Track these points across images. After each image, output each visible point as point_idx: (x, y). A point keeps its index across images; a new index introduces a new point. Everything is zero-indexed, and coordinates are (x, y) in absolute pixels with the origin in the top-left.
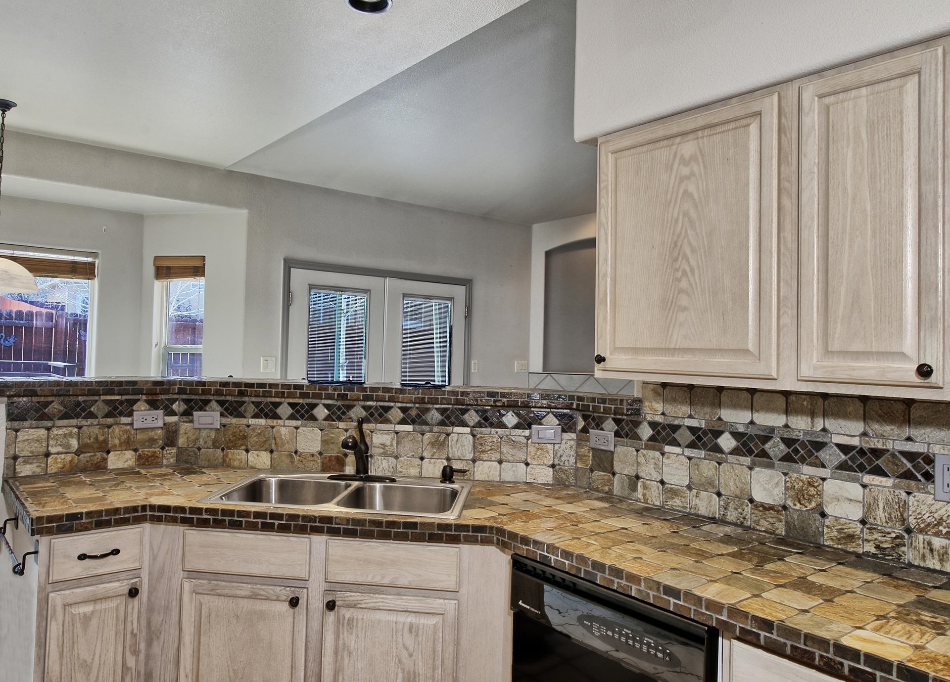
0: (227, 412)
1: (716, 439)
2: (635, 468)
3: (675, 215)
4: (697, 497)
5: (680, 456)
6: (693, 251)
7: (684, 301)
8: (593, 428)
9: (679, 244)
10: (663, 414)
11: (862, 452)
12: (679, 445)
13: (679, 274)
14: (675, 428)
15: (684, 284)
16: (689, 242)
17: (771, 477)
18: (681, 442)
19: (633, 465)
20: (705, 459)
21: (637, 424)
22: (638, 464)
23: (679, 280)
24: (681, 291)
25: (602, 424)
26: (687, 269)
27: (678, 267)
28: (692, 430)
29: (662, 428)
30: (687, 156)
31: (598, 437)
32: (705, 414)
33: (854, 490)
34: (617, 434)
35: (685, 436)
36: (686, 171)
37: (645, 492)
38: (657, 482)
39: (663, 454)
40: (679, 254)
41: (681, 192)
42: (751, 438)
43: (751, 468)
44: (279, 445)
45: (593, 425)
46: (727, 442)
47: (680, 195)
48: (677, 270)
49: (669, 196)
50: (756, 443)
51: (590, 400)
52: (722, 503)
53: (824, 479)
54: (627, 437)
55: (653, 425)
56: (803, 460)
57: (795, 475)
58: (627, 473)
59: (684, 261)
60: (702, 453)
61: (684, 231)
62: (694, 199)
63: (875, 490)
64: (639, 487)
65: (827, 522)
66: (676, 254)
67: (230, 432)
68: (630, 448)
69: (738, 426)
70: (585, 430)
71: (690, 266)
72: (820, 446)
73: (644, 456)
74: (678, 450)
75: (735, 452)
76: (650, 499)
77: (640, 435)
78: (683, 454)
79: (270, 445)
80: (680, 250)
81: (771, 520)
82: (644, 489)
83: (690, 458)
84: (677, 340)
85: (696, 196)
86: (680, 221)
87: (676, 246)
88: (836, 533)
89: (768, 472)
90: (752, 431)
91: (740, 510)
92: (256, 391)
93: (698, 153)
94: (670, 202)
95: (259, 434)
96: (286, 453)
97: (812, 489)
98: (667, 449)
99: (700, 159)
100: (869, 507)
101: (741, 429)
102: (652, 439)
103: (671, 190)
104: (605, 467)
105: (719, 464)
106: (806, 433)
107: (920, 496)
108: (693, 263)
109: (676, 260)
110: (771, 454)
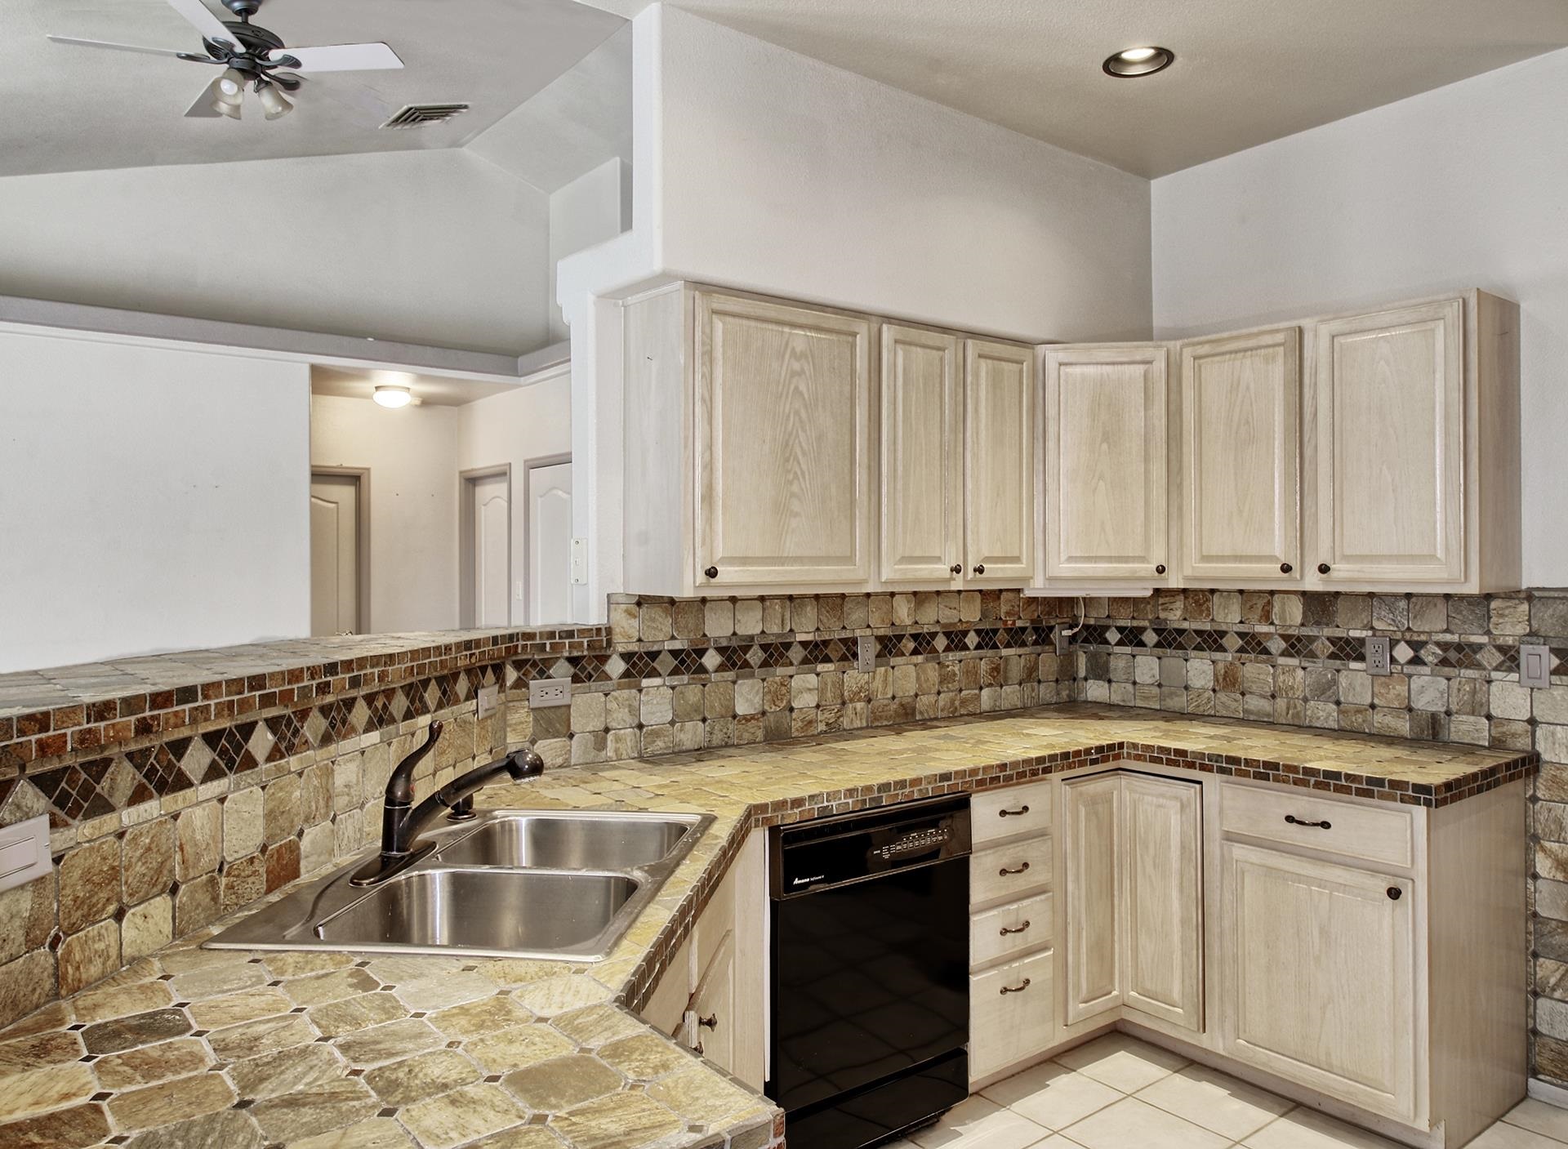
0: (62, 808)
1: (700, 658)
2: (603, 719)
3: (787, 411)
4: (681, 730)
5: (661, 688)
6: (804, 454)
7: (796, 506)
8: (534, 678)
9: (791, 443)
10: (640, 640)
11: (816, 645)
12: (660, 675)
13: (791, 477)
14: (654, 655)
15: (795, 488)
16: (800, 442)
17: (753, 687)
18: (661, 672)
19: (601, 716)
20: (689, 684)
21: (604, 659)
22: (608, 712)
23: (791, 483)
24: (793, 495)
25: (549, 669)
26: (799, 473)
27: (789, 468)
28: (675, 653)
29: (638, 659)
30: (798, 350)
31: (546, 690)
32: (689, 632)
33: (812, 679)
34: (576, 679)
35: (666, 663)
36: (796, 366)
37: (618, 745)
38: (633, 728)
39: (640, 691)
40: (790, 455)
41: (792, 387)
42: (735, 650)
43: (734, 682)
44: (190, 863)
45: (534, 673)
46: (711, 660)
47: (791, 392)
48: (789, 471)
49: (780, 388)
50: (739, 655)
51: (546, 636)
52: (708, 729)
53: (791, 677)
54: (589, 680)
55: (627, 657)
56: (776, 663)
57: (771, 679)
58: (592, 729)
59: (795, 463)
60: (685, 678)
61: (795, 432)
62: (804, 399)
63: (825, 675)
64: (609, 742)
65: (794, 715)
66: (787, 455)
67: (77, 874)
68: (596, 694)
69: (721, 640)
70: (520, 684)
71: (801, 469)
72: (787, 646)
73: (616, 698)
74: (657, 681)
75: (721, 668)
76: (624, 752)
77: (609, 672)
78: (664, 685)
79: (170, 871)
80: (792, 450)
81: (752, 730)
82: (617, 742)
83: (673, 688)
84: (790, 548)
85: (806, 396)
86: (792, 419)
87: (787, 445)
88: (800, 724)
89: (749, 682)
90: (734, 643)
91: (725, 731)
92: (176, 714)
93: (808, 352)
94: (782, 394)
95: (149, 849)
96: (204, 877)
97: (783, 688)
98: (645, 682)
99: (810, 359)
100: (821, 691)
101: (725, 644)
102: (626, 674)
103: (782, 380)
104: (557, 731)
105: (704, 685)
106: (778, 636)
107: (851, 672)
108: (804, 467)
109: (787, 460)
110: (752, 663)
